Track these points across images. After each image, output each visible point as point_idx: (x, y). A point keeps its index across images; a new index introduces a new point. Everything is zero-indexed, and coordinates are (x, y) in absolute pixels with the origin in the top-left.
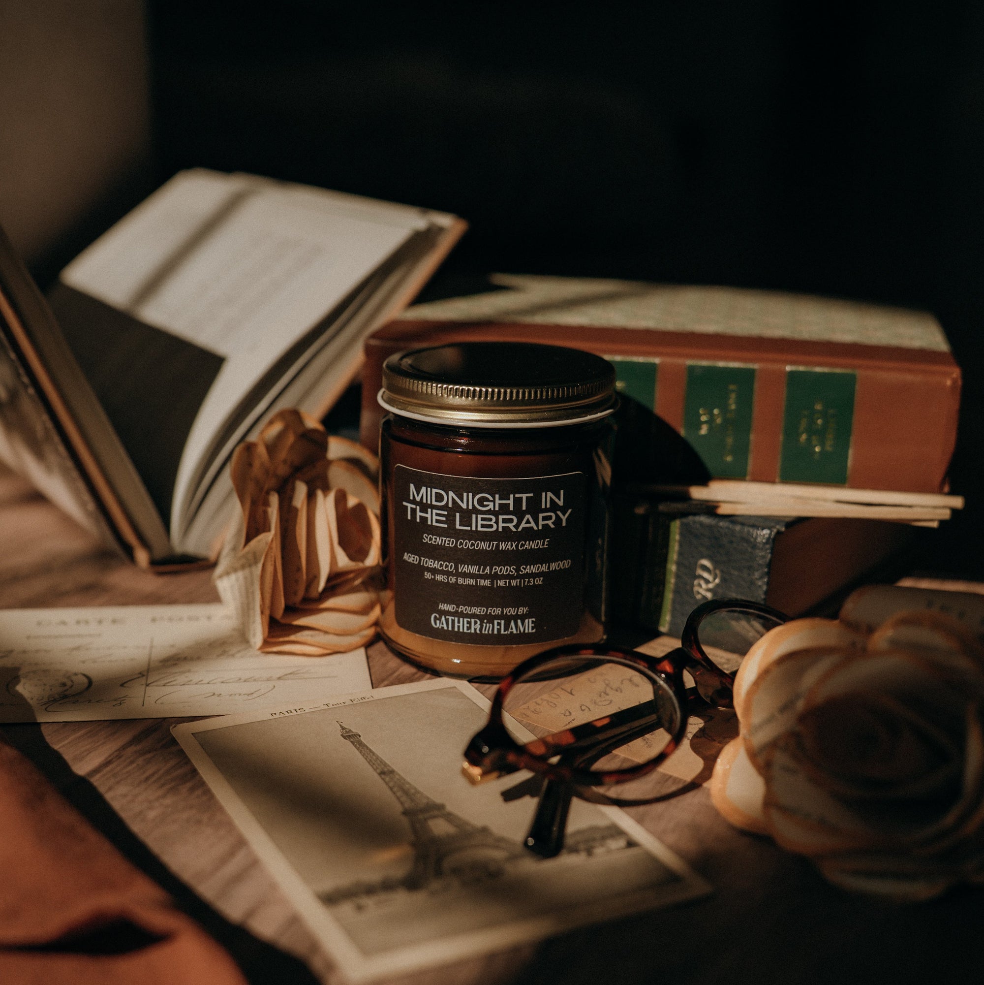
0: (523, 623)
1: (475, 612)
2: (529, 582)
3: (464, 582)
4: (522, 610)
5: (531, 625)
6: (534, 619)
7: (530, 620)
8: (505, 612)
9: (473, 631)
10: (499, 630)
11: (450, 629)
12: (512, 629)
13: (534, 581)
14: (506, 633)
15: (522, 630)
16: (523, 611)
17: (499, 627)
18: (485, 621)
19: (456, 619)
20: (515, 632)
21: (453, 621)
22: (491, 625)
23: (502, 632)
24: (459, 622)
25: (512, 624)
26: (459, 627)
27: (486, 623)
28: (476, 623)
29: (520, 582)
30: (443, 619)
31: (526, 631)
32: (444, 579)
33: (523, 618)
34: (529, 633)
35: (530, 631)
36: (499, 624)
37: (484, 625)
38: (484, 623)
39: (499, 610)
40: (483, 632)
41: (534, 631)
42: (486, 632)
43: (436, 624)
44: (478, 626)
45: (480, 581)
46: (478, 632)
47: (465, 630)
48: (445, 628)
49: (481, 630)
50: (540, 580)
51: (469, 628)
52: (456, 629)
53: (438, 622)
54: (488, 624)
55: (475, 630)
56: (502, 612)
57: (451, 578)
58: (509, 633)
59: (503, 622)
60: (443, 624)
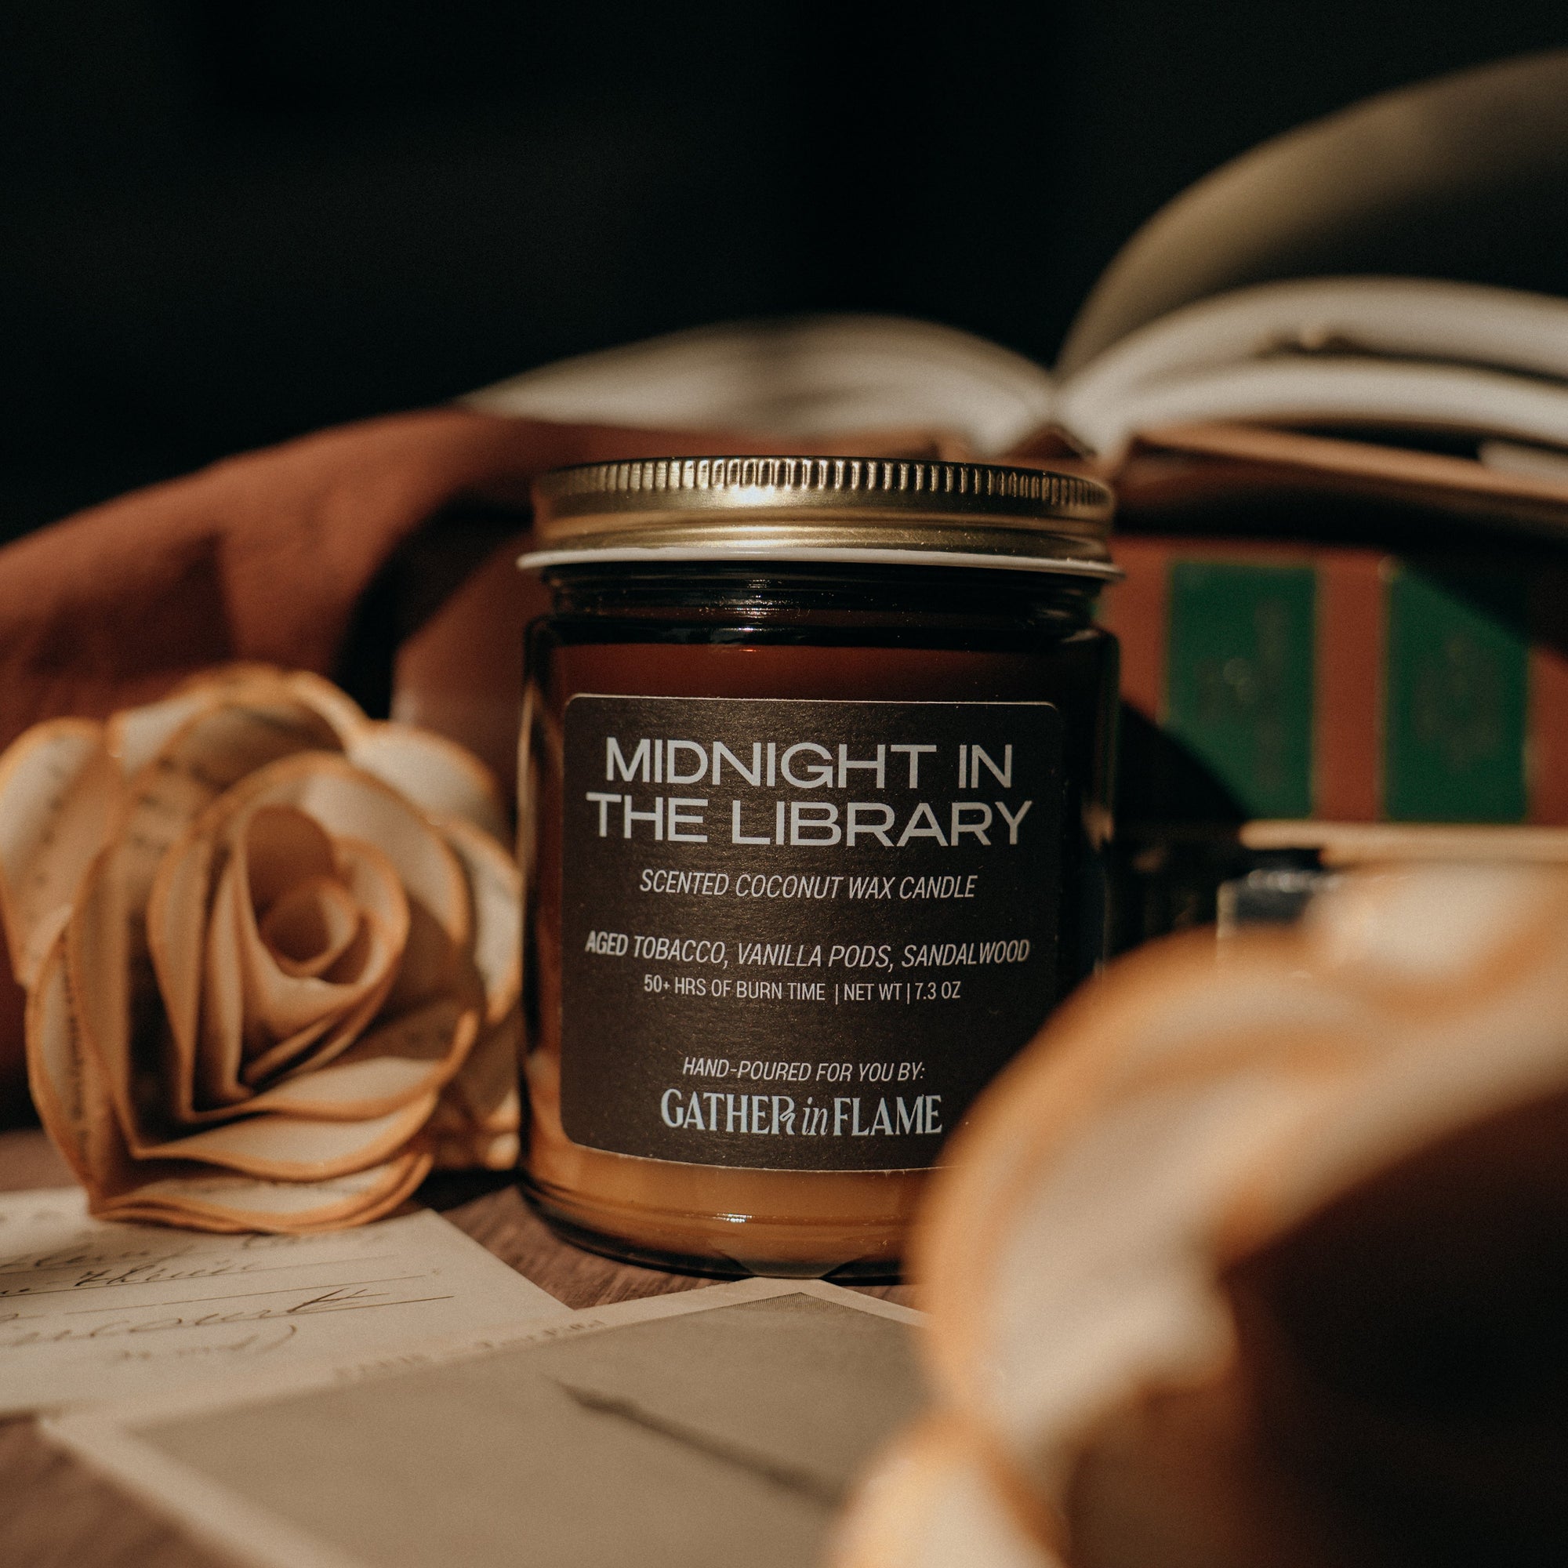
0: (910, 1107)
1: (781, 1076)
2: (926, 991)
3: (753, 993)
4: (908, 1070)
5: (930, 1113)
6: (938, 1098)
7: (929, 1099)
8: (862, 1074)
9: (775, 1131)
10: (846, 1126)
11: (713, 1127)
12: (881, 1122)
13: (938, 991)
14: (866, 1133)
15: (907, 1126)
16: (911, 1071)
17: (845, 1117)
18: (810, 1100)
19: (730, 1098)
20: (889, 1131)
21: (722, 1106)
22: (825, 1111)
23: (855, 1132)
24: (737, 1108)
25: (882, 1107)
26: (737, 1120)
27: (811, 1107)
28: (783, 1107)
29: (903, 990)
30: (694, 1101)
31: (919, 1131)
32: (696, 987)
33: (910, 1091)
34: (924, 1135)
35: (929, 1130)
36: (847, 1109)
37: (807, 1110)
38: (807, 1106)
39: (847, 1069)
40: (804, 1133)
41: (938, 1130)
42: (813, 1133)
43: (674, 1119)
44: (790, 1115)
45: (795, 988)
46: (789, 1131)
47: (755, 1130)
48: (701, 1126)
49: (797, 1127)
50: (954, 987)
51: (765, 1122)
52: (730, 1128)
53: (680, 1111)
54: (816, 1110)
55: (782, 1126)
56: (856, 1074)
57: (717, 985)
58: (873, 1133)
59: (856, 1102)
60: (693, 1116)
